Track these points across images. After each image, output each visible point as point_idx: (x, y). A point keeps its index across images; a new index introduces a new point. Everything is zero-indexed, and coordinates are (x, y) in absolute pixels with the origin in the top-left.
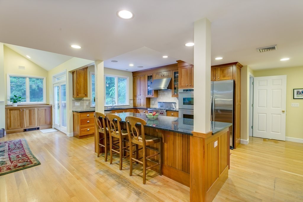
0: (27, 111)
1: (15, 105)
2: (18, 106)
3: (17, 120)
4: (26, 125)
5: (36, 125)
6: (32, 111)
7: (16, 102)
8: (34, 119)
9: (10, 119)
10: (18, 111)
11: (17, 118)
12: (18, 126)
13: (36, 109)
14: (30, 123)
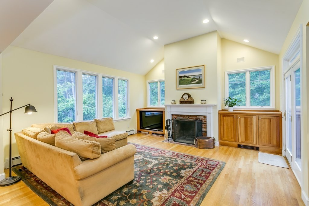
0: (243, 120)
1: (231, 110)
2: (234, 110)
3: (230, 129)
4: (241, 139)
5: (255, 143)
6: (249, 120)
7: (232, 106)
8: (251, 131)
9: (224, 127)
10: (232, 118)
11: (230, 127)
12: (232, 138)
13: (254, 117)
14: (246, 138)
